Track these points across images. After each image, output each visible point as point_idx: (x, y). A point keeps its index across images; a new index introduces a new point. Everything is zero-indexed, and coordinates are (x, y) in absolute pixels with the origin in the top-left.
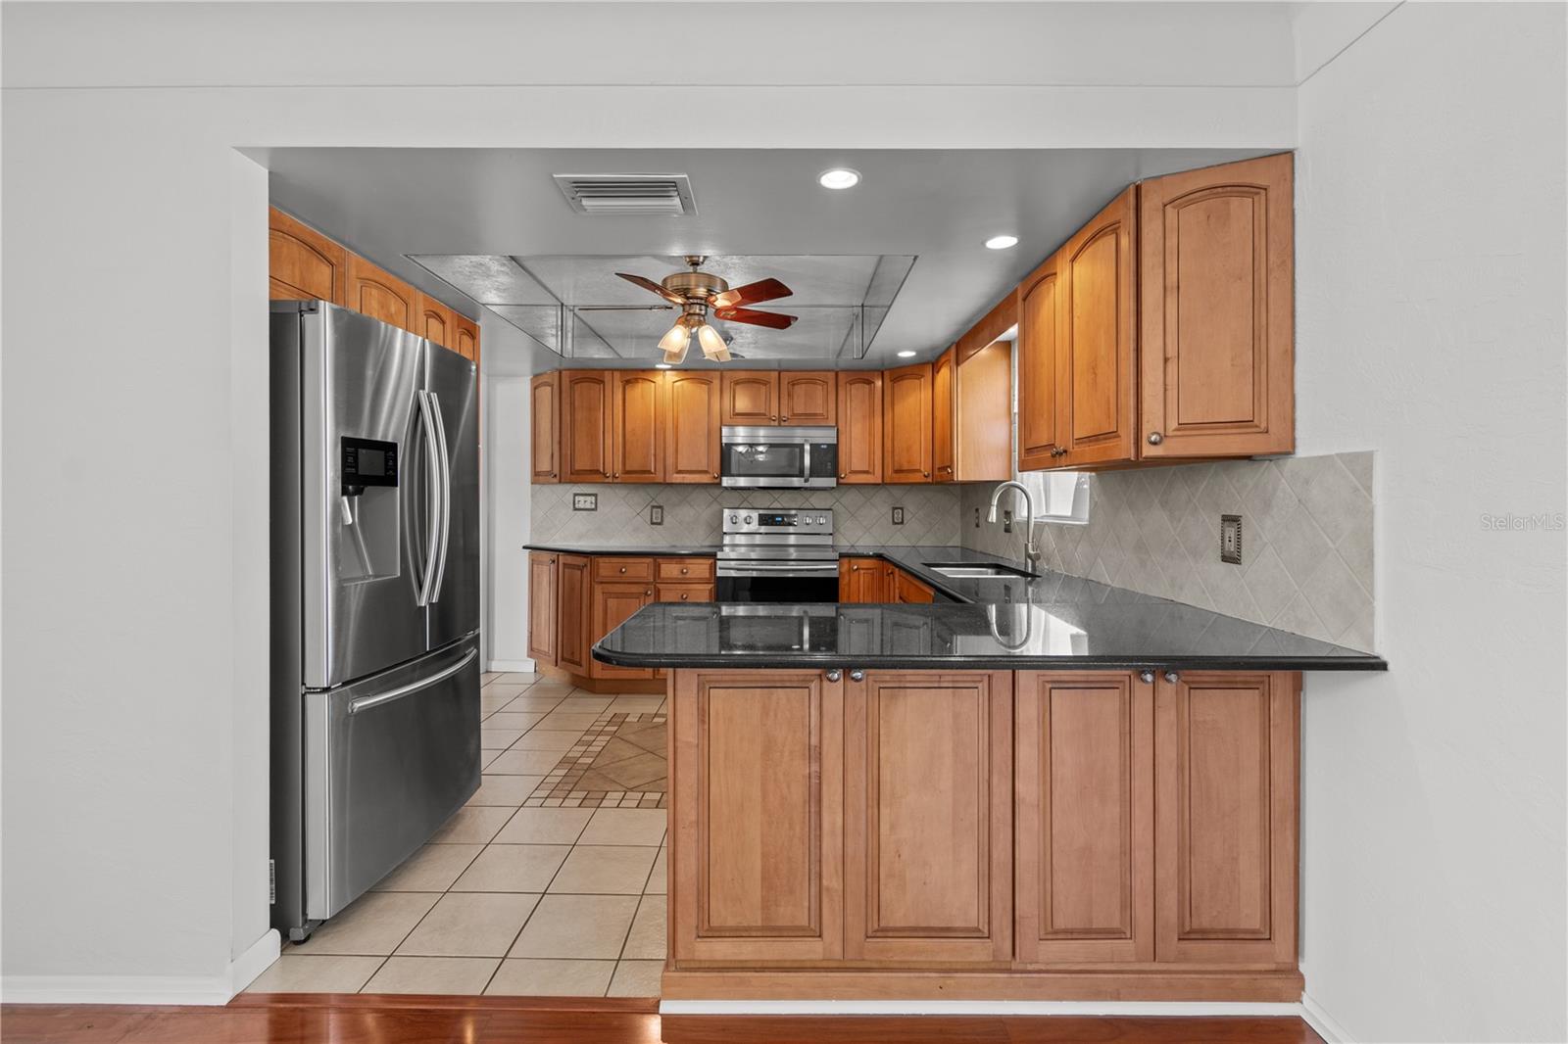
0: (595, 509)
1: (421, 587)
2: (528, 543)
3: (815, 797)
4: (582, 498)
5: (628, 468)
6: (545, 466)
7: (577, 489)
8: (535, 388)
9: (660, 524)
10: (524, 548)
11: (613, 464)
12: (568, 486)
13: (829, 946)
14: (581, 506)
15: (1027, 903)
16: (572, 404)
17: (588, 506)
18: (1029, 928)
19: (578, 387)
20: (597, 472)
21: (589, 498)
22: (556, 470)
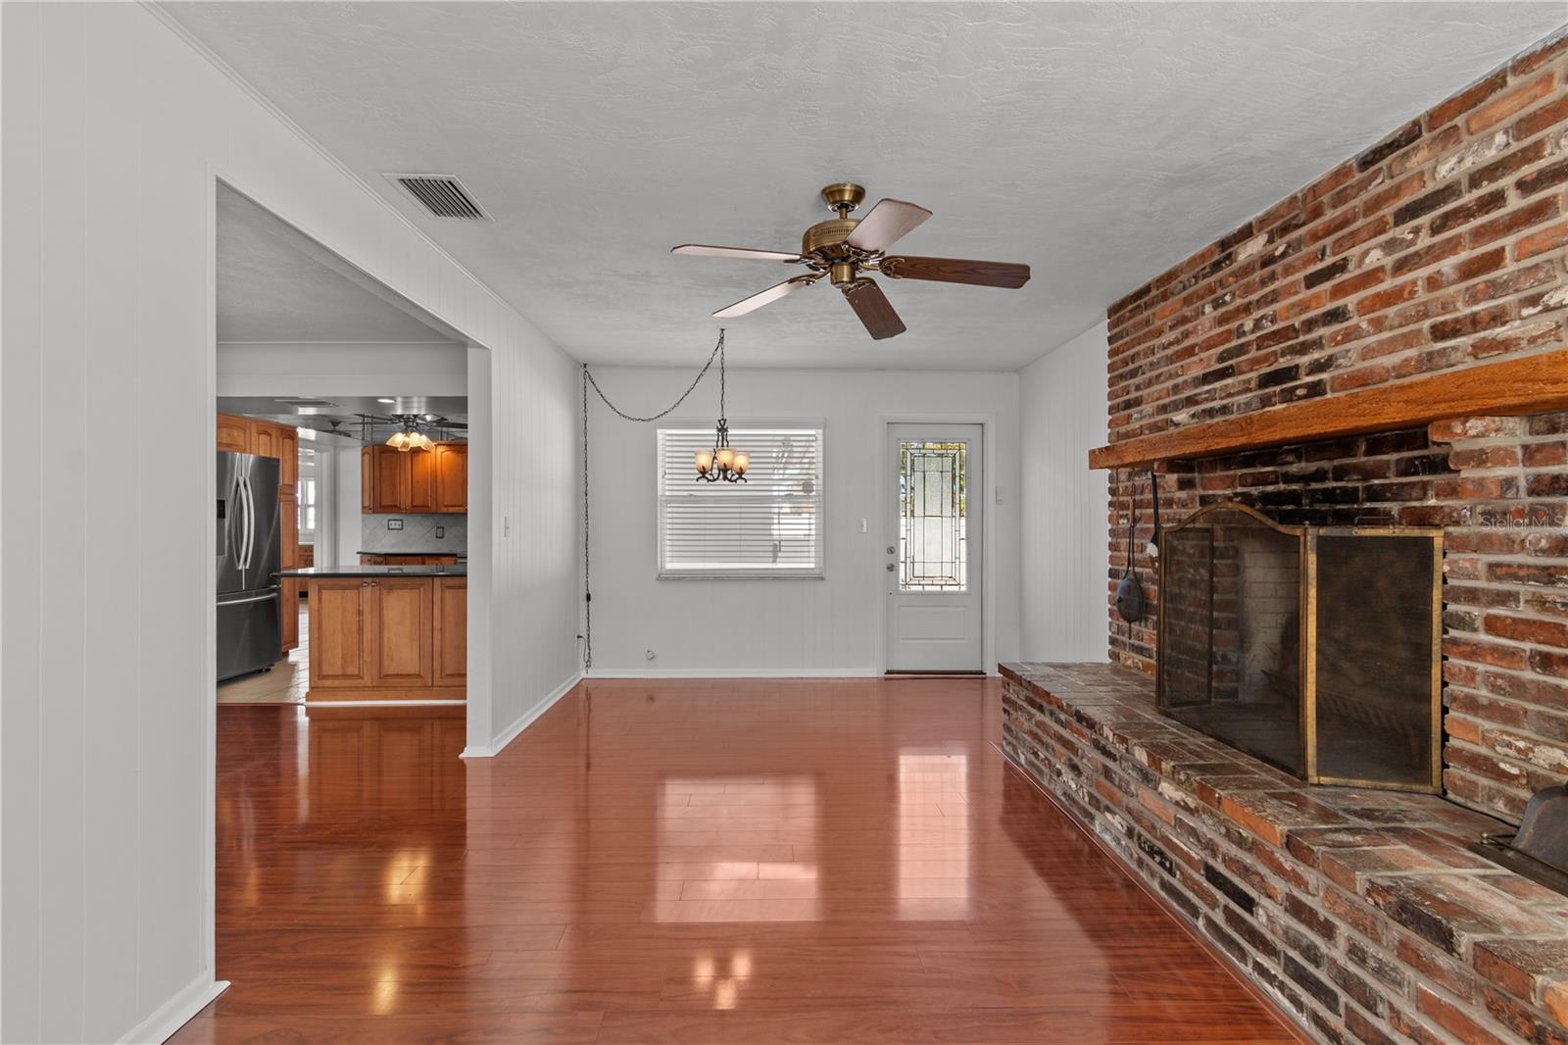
0: (402, 529)
1: (239, 561)
2: (359, 550)
3: (360, 629)
4: (393, 522)
5: (415, 504)
6: (367, 504)
7: (390, 517)
8: (363, 455)
9: (442, 538)
10: (358, 553)
11: (405, 501)
12: (384, 515)
13: (367, 681)
14: (393, 527)
15: (437, 665)
16: (380, 464)
17: (397, 527)
18: (437, 675)
19: (383, 456)
20: (395, 506)
21: (397, 522)
22: (371, 506)
